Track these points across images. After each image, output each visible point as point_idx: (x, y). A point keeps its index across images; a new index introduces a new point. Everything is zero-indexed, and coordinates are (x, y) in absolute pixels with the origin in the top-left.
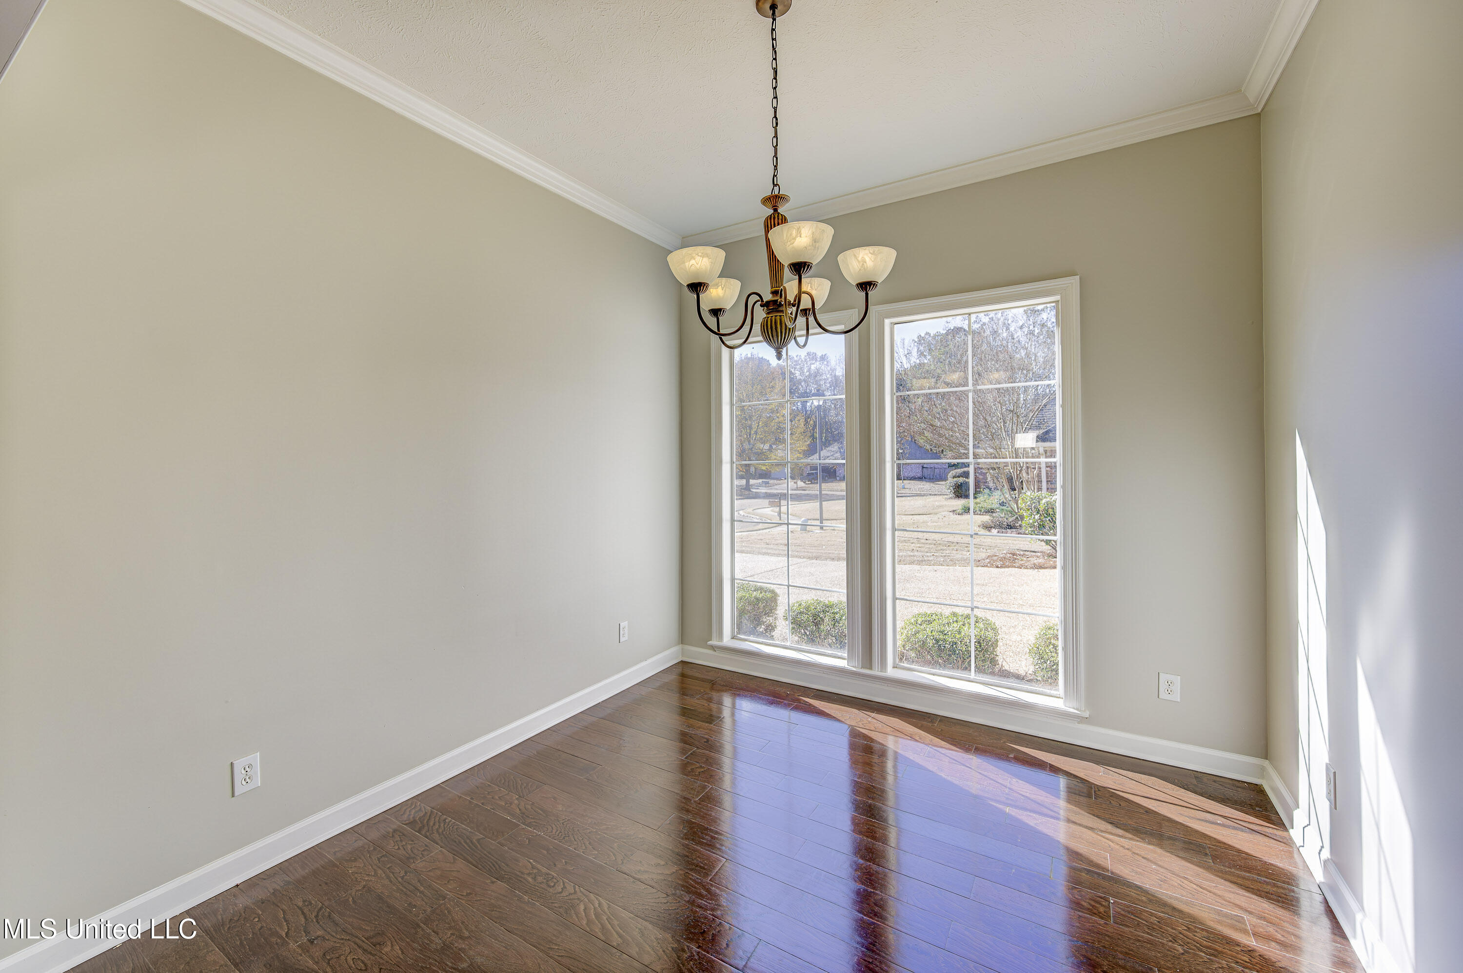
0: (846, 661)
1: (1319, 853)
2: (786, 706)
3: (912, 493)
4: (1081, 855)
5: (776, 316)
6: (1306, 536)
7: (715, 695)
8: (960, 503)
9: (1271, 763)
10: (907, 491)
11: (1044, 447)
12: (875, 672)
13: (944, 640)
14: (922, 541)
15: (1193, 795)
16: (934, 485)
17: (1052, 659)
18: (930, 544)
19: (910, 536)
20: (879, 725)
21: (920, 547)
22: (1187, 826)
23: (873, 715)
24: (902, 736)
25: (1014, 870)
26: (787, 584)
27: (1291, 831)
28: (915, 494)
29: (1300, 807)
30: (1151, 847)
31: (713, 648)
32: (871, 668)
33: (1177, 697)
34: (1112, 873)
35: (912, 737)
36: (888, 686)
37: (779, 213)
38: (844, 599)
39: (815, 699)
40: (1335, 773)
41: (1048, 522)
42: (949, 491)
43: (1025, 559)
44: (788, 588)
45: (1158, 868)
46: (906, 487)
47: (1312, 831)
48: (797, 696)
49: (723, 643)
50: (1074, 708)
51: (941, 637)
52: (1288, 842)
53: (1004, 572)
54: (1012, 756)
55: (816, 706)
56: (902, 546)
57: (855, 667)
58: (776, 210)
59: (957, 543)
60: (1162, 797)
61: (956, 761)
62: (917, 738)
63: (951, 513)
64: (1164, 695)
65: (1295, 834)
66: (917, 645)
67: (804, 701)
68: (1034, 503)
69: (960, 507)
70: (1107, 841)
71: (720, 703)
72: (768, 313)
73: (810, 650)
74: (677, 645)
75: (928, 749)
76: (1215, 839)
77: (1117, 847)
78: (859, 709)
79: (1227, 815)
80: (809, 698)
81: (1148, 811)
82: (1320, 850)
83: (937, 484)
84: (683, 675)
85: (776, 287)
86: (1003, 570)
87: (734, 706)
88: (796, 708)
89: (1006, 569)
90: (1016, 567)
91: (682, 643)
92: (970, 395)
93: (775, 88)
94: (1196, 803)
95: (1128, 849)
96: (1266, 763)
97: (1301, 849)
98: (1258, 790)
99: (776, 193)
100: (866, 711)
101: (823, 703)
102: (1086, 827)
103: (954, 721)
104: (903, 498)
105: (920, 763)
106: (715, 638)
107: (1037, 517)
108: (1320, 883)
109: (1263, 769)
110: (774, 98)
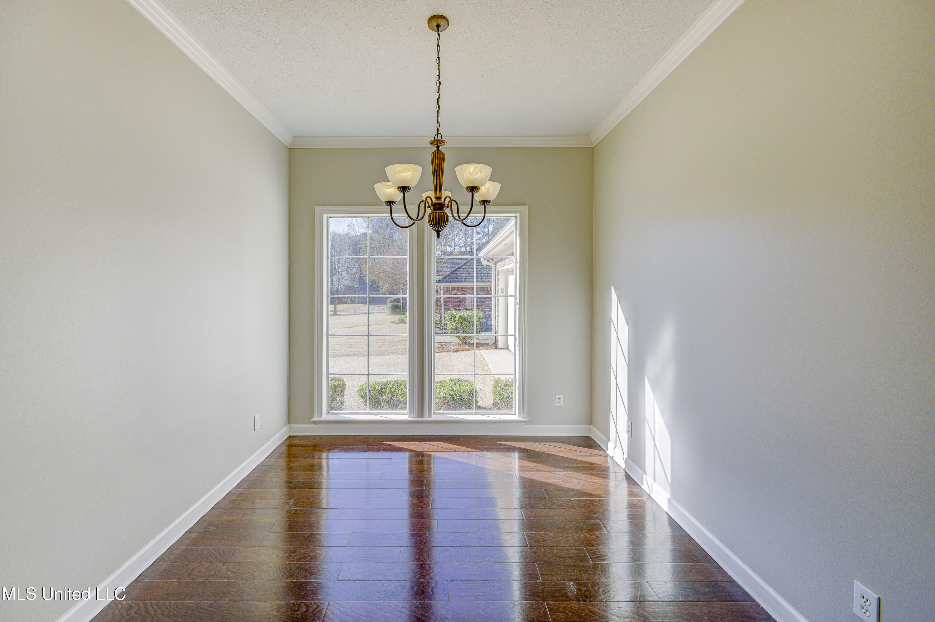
0: (407, 416)
1: (623, 457)
2: (378, 450)
3: (363, 312)
4: (552, 484)
5: (438, 212)
6: (616, 329)
7: (317, 454)
8: (397, 317)
9: (593, 426)
10: (360, 311)
11: (443, 286)
12: (426, 418)
13: (455, 394)
14: (383, 341)
15: (573, 446)
16: (375, 307)
17: (506, 396)
18: (387, 342)
19: (374, 338)
20: (435, 448)
21: (383, 344)
22: (578, 460)
23: (429, 443)
24: (448, 450)
25: (533, 500)
26: (367, 373)
27: (607, 451)
28: (364, 312)
29: (610, 440)
30: (572, 472)
31: (315, 423)
32: (422, 417)
33: (561, 404)
34: (566, 488)
35: (455, 451)
36: (432, 425)
37: (440, 151)
38: (407, 379)
39: (393, 442)
40: (631, 423)
41: (460, 326)
42: (389, 310)
43: (448, 347)
44: (368, 376)
45: (579, 480)
46: (359, 308)
47: (618, 450)
48: (381, 442)
49: (323, 418)
50: (522, 418)
51: (453, 393)
52: (607, 456)
53: (441, 355)
54: (502, 448)
55: (396, 445)
56: (372, 344)
57: (413, 418)
58: (438, 149)
59: (402, 341)
60: (564, 450)
61: (481, 456)
62: (457, 450)
63: (392, 324)
64: (557, 404)
65: (610, 452)
66: (441, 400)
67: (387, 444)
68: (453, 316)
69: (397, 320)
70: (557, 475)
71: (320, 458)
72: (435, 210)
73: (382, 412)
74: (285, 426)
75: (465, 454)
76: (588, 462)
77: (562, 476)
78: (420, 442)
79: (587, 451)
80: (388, 442)
81: (563, 458)
82: (623, 455)
83: (377, 306)
84: (289, 446)
85: (437, 195)
86: (440, 354)
87: (328, 458)
88: (384, 450)
89: (441, 353)
90: (445, 352)
91: (289, 424)
92: (475, 260)
93: (439, 75)
94: (575, 449)
95: (565, 476)
96: (591, 426)
97: (613, 458)
98: (589, 438)
99: (439, 138)
100: (424, 442)
101: (398, 443)
102: (547, 471)
103: (469, 437)
104: (360, 315)
105: (466, 462)
106: (317, 416)
107: (454, 324)
108: (624, 468)
109: (590, 429)
110: (438, 81)
